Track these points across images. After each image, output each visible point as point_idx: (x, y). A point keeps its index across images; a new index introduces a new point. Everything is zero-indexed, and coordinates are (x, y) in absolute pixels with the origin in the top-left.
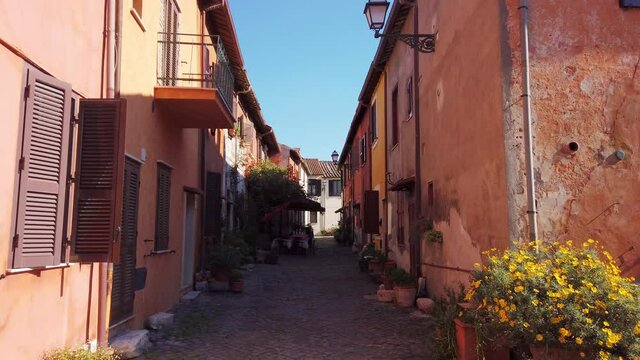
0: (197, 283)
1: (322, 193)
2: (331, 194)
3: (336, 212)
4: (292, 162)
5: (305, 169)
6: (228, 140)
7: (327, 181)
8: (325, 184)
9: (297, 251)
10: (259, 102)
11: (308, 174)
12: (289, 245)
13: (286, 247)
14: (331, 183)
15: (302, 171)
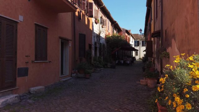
0: (72, 75)
1: (140, 45)
2: (143, 46)
3: (143, 51)
4: (126, 34)
5: (133, 37)
6: (94, 24)
7: (141, 41)
8: (141, 42)
9: (125, 64)
10: (109, 11)
11: (134, 39)
12: (122, 62)
13: (121, 63)
14: (143, 42)
15: (131, 38)
